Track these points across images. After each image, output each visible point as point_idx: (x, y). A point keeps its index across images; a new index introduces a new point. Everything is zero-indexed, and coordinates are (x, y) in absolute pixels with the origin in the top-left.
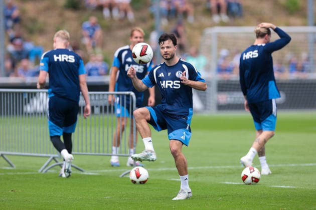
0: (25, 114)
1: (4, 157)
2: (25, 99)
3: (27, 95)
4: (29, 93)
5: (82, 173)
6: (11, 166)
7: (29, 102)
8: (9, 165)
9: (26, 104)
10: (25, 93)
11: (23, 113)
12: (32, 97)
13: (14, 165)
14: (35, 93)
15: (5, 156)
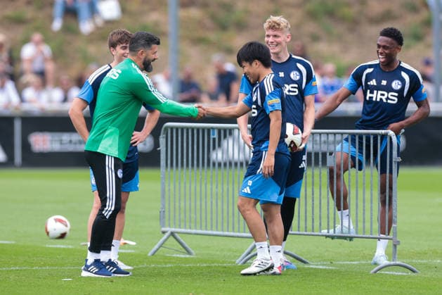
0: (214, 164)
1: (175, 238)
2: (214, 139)
3: (216, 132)
4: (219, 130)
5: (306, 266)
6: (189, 253)
7: (220, 145)
8: (184, 250)
9: (214, 148)
10: (213, 128)
11: (209, 163)
12: (225, 137)
13: (193, 251)
14: (231, 131)
15: (177, 235)
